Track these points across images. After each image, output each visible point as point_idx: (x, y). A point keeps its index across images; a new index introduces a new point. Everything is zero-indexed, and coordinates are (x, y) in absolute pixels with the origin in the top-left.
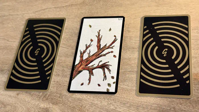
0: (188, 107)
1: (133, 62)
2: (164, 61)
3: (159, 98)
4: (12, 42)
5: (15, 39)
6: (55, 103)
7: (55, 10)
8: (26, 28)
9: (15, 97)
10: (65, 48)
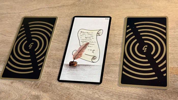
0: (165, 97)
1: (116, 56)
2: (144, 56)
3: (138, 89)
4: (9, 36)
5: (12, 34)
6: (45, 91)
7: (48, 9)
8: (22, 25)
9: (10, 85)
10: (56, 43)
